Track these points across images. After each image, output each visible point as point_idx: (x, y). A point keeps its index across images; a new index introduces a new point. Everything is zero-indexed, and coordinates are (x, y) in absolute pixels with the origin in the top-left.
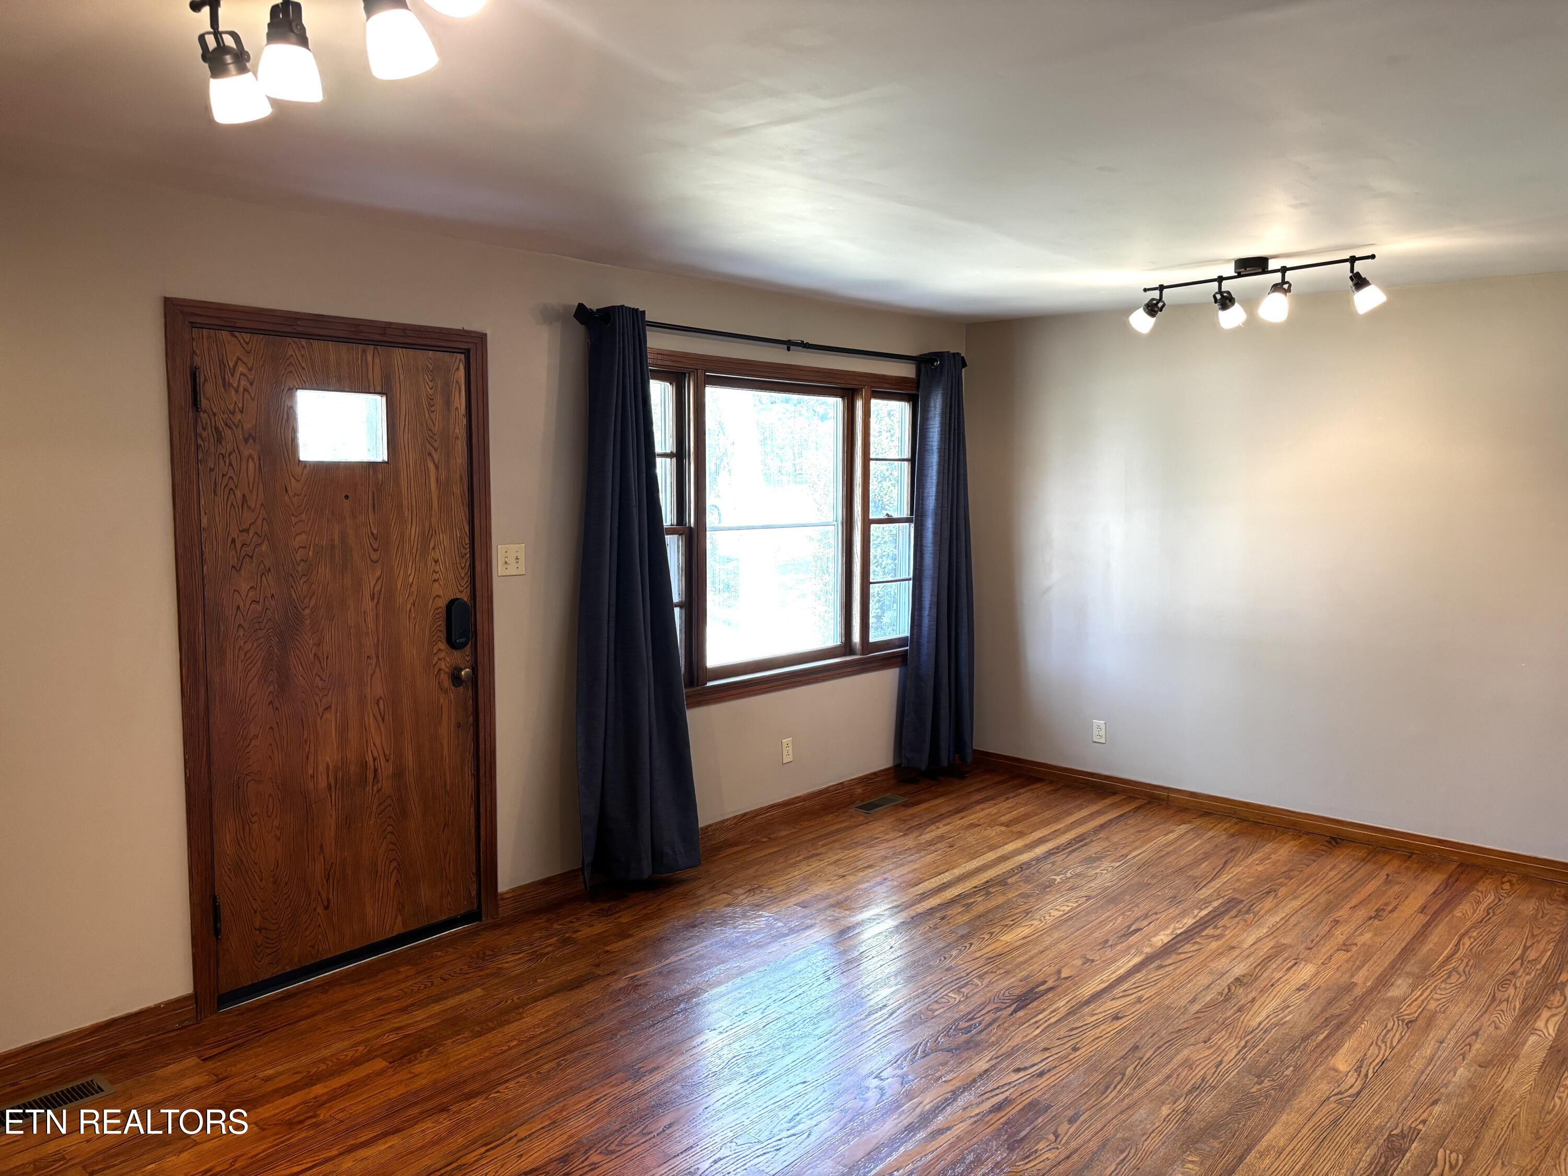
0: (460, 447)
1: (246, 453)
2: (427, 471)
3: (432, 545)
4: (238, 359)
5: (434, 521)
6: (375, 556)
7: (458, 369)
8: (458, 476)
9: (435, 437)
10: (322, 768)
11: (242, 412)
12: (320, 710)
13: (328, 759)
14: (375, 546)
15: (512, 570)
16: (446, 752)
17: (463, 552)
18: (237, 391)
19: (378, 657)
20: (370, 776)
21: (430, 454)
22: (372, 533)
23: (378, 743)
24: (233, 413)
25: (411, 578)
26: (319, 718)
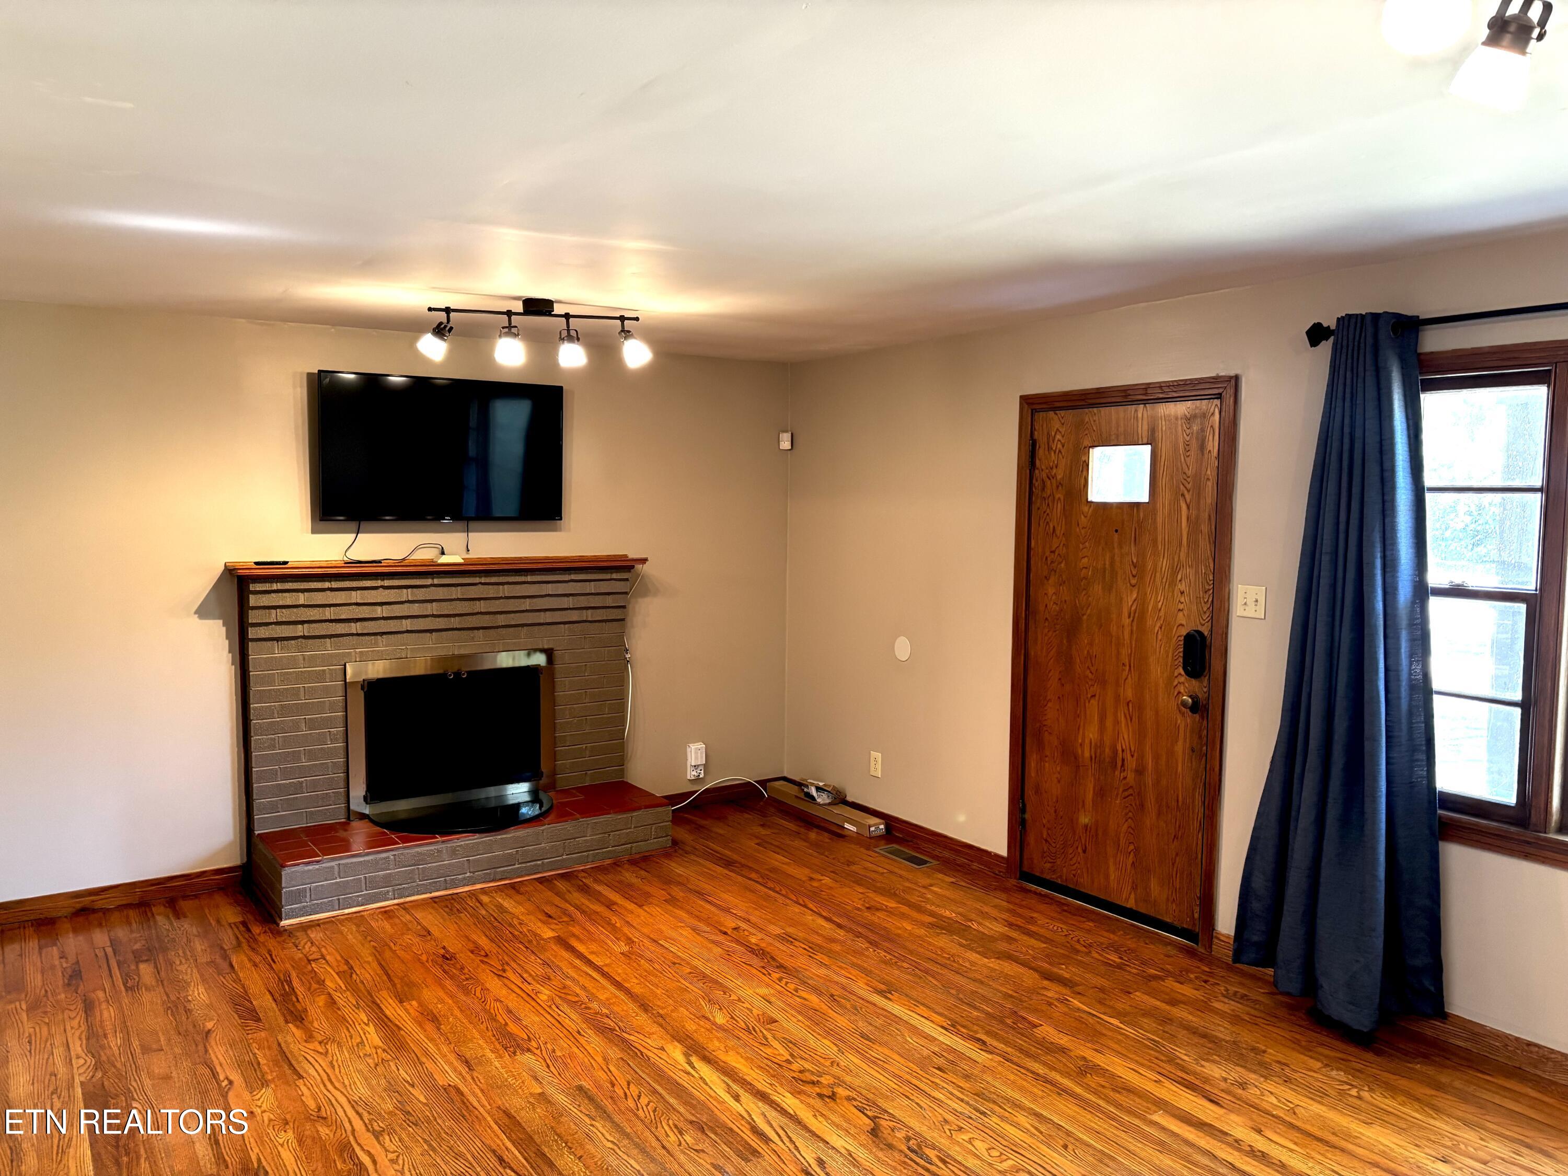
0: (1210, 489)
1: (1057, 496)
2: (1179, 510)
3: (1179, 577)
4: (1057, 429)
5: (1183, 555)
6: (1134, 581)
7: (1213, 414)
8: (1207, 514)
9: (1189, 480)
10: (1087, 741)
11: (1056, 467)
12: (1089, 696)
13: (1091, 736)
14: (1134, 573)
15: (1250, 612)
16: (1180, 769)
17: (1207, 587)
18: (1055, 453)
19: (1130, 666)
20: (1119, 763)
21: (1183, 495)
22: (1132, 562)
23: (1126, 737)
24: (1052, 468)
25: (1160, 604)
26: (1087, 701)
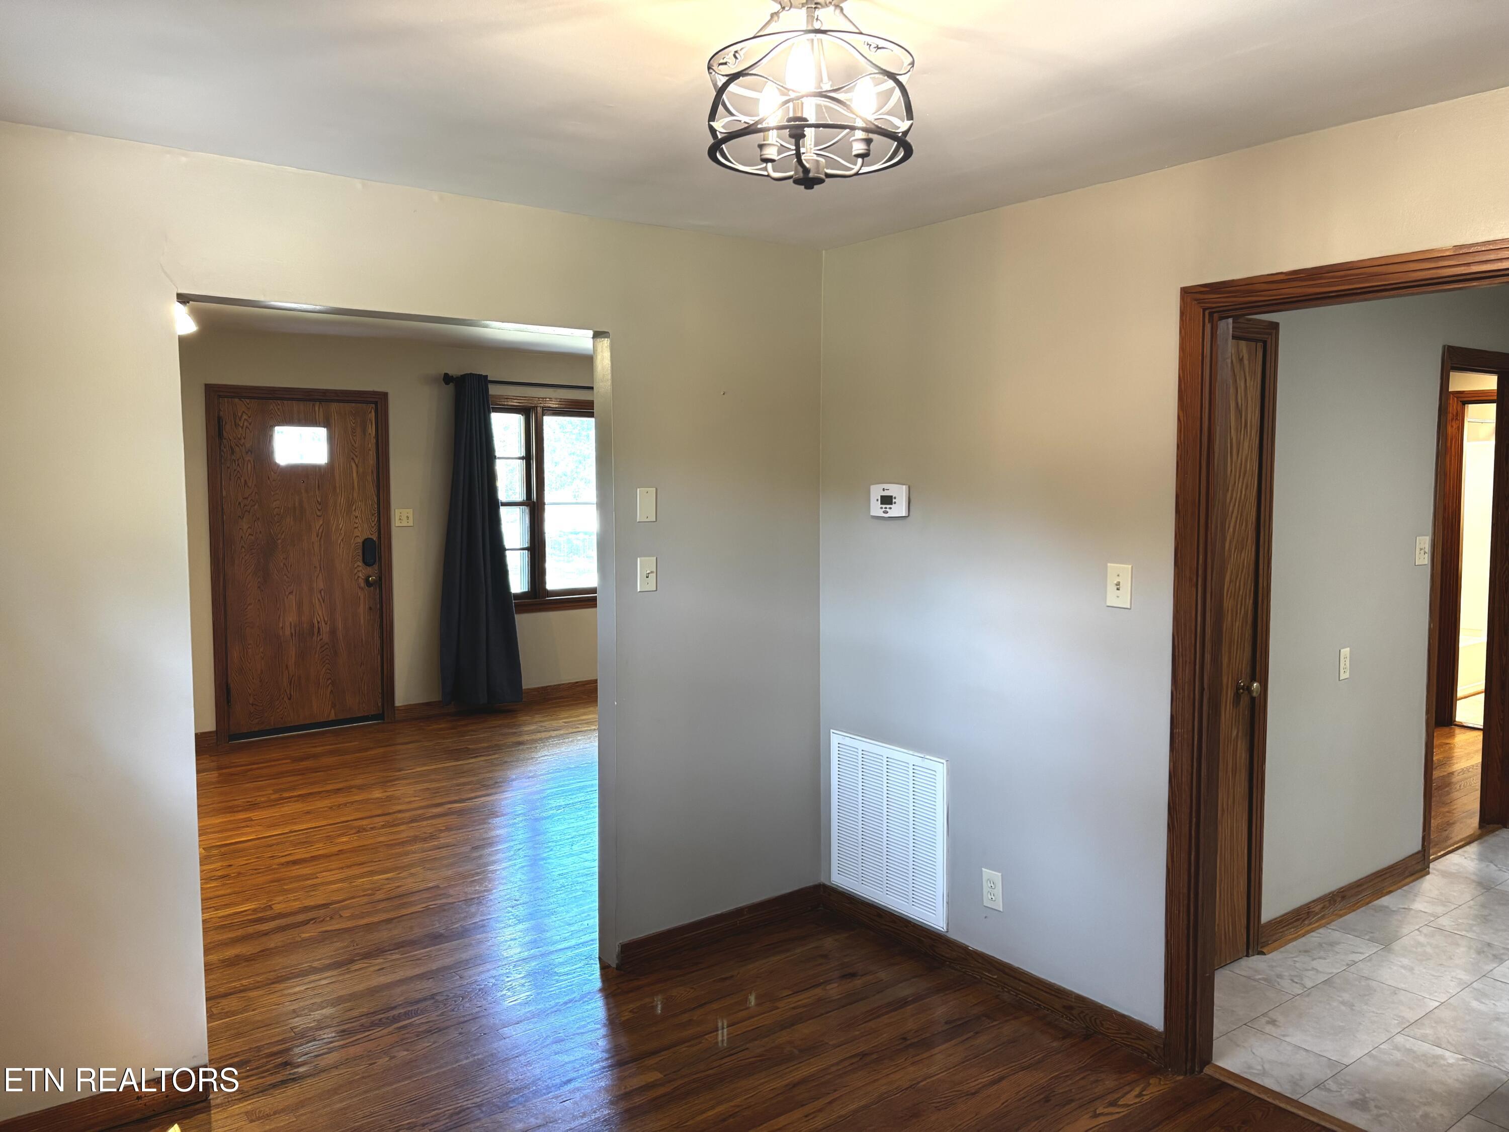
0: (372, 454)
1: (247, 459)
2: (351, 467)
3: (354, 508)
4: (244, 412)
5: (355, 495)
6: (319, 513)
7: (371, 412)
8: (370, 471)
9: (356, 450)
10: (287, 624)
11: (245, 439)
12: (287, 593)
13: (291, 620)
14: (320, 508)
15: (405, 524)
16: (362, 621)
17: (373, 512)
18: (242, 428)
19: (321, 568)
20: (316, 631)
21: (353, 459)
22: (318, 502)
23: (320, 613)
24: (240, 439)
25: (341, 526)
26: (286, 598)
